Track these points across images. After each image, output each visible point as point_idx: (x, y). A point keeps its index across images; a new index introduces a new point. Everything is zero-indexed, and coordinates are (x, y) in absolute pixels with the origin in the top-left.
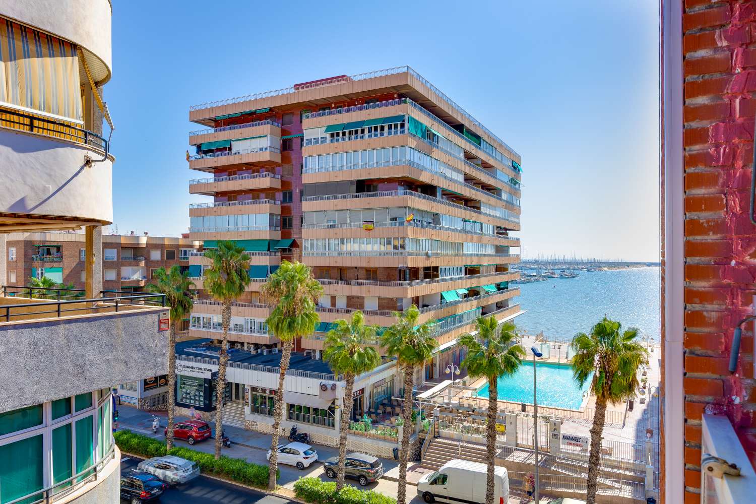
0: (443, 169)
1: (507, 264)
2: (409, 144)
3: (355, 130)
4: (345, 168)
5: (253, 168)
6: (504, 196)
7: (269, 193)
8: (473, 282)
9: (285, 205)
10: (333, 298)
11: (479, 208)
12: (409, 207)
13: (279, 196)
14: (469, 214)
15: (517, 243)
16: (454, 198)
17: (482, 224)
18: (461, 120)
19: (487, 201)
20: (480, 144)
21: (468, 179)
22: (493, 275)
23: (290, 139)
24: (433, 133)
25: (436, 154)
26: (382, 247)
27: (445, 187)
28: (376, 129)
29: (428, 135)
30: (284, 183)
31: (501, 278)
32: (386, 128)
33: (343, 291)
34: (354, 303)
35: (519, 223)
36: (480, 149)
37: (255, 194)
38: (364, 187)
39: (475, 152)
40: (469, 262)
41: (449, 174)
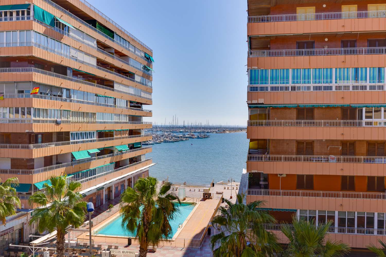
0: (73, 52)
1: (140, 129)
2: (34, 29)
6: (137, 78)
8: (106, 143)
11: (113, 87)
12: (34, 82)
14: (101, 91)
15: (149, 114)
17: (115, 99)
19: (120, 82)
20: (113, 37)
21: (101, 64)
22: (126, 137)
24: (63, 24)
25: (65, 40)
35: (151, 99)
36: (113, 41)
39: (108, 42)
40: (101, 128)
41: (81, 56)
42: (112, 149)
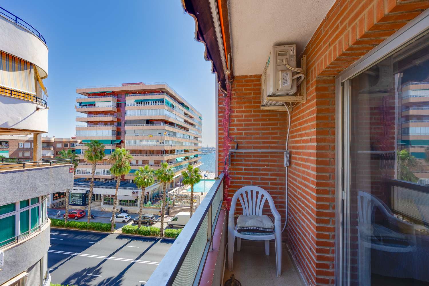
0: (177, 117)
1: (197, 149)
2: (165, 109)
3: (146, 102)
4: (142, 115)
5: (105, 113)
6: (197, 127)
7: (112, 123)
8: (187, 155)
9: (118, 127)
10: (137, 161)
11: (189, 131)
12: (165, 130)
13: (116, 124)
14: (185, 133)
15: (201, 142)
16: (180, 127)
17: (190, 136)
18: (183, 102)
19: (191, 129)
20: (189, 110)
21: (185, 121)
22: (193, 152)
23: (120, 103)
24: (174, 106)
25: (175, 112)
26: (156, 143)
27: (178, 123)
28: (154, 102)
29: (172, 106)
30: (117, 119)
31: (196, 153)
32: (157, 103)
33: (141, 158)
34: (145, 162)
35: (201, 136)
37: (106, 123)
38: (148, 122)
39: (187, 112)
40: (185, 148)
41: (179, 119)
42: (188, 157)
